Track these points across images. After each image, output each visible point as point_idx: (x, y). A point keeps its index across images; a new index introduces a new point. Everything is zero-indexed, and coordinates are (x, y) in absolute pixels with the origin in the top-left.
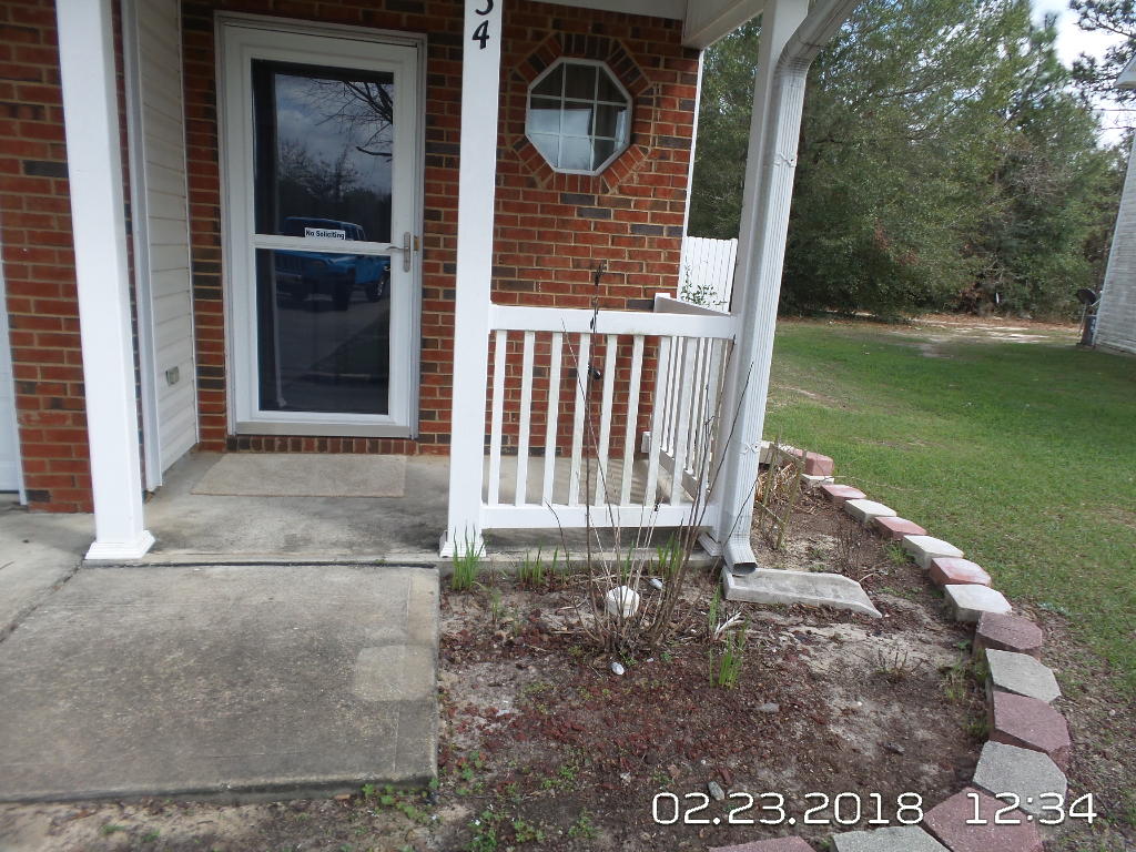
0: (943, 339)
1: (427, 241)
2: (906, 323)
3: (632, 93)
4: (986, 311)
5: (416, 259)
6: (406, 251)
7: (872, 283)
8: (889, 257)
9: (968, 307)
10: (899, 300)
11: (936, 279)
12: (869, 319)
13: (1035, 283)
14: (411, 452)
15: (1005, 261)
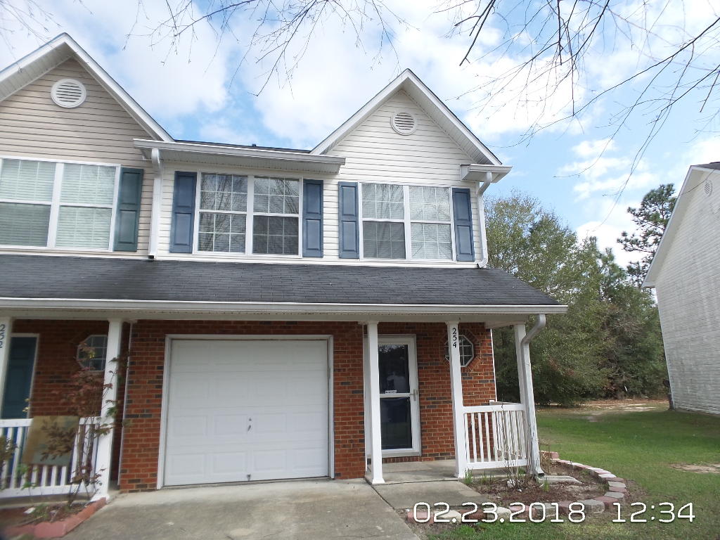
0: (599, 413)
1: (420, 391)
2: (578, 407)
3: (473, 343)
4: (622, 396)
5: (417, 397)
6: (414, 394)
7: (554, 387)
8: (559, 374)
9: (610, 395)
10: (571, 395)
11: (588, 383)
12: (557, 406)
13: (643, 378)
14: (421, 460)
15: (624, 368)
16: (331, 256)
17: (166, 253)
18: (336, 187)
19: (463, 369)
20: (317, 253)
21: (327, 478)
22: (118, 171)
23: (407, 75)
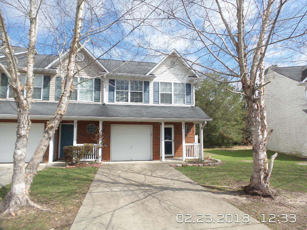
1: (175, 140)
3: (190, 127)
4: (249, 145)
6: (173, 141)
8: (225, 136)
9: (245, 144)
10: (229, 143)
16: (151, 103)
17: (108, 102)
18: (153, 84)
19: (185, 134)
20: (148, 102)
21: (151, 160)
22: (94, 79)
23: (173, 50)
